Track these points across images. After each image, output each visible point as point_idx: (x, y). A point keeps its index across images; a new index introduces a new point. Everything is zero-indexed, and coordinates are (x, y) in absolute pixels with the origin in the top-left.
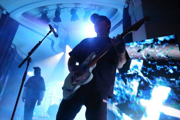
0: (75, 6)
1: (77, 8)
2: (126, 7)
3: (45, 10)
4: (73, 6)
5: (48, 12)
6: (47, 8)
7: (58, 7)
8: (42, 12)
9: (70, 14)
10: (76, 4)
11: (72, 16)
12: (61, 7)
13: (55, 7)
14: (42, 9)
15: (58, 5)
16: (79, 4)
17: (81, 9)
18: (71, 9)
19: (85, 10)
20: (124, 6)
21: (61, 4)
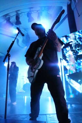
0: (29, 10)
1: (31, 11)
2: (69, 4)
3: (8, 17)
4: (28, 10)
5: (11, 18)
6: (9, 16)
7: (17, 13)
8: (6, 19)
9: (27, 17)
10: (30, 8)
11: (28, 18)
12: (19, 12)
13: (15, 14)
14: (6, 16)
15: (17, 11)
16: (32, 8)
17: (34, 11)
18: (27, 13)
19: (37, 12)
20: (68, 3)
21: (19, 10)
